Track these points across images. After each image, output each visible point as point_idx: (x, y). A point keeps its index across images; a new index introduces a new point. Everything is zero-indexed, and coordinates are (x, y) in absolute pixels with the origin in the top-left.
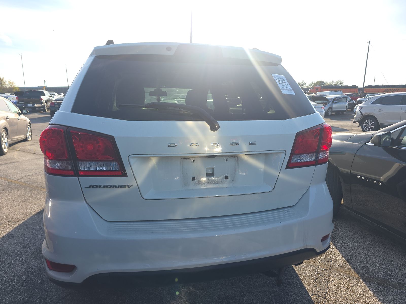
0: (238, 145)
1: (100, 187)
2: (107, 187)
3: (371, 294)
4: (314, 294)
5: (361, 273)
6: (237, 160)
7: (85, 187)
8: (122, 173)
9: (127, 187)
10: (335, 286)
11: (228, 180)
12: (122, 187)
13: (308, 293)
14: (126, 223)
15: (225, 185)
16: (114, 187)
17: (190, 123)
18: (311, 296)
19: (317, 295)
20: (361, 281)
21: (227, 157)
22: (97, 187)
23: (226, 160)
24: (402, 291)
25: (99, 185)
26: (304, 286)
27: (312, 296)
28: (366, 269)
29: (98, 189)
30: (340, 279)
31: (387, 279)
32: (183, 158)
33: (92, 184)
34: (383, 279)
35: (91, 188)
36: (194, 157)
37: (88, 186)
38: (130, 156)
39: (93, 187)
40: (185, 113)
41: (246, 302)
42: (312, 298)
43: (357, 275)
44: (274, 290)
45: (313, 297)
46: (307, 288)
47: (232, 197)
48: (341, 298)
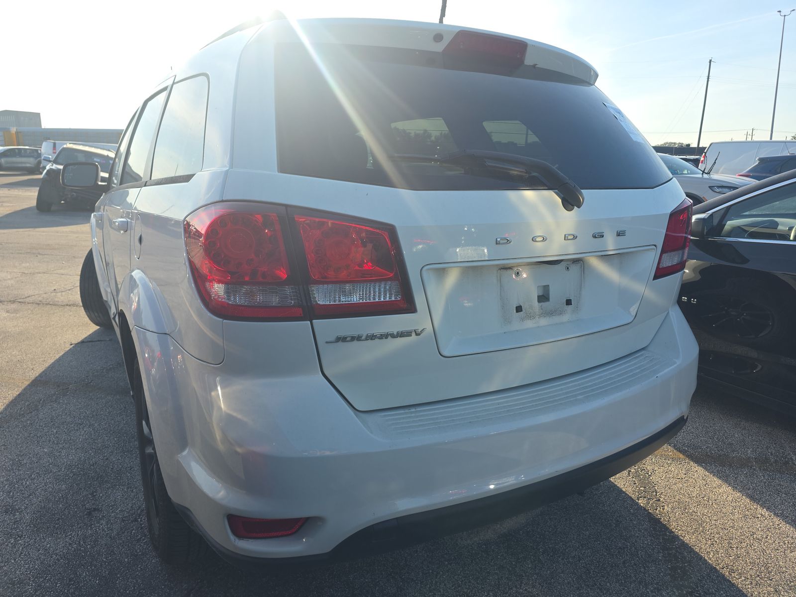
0: (603, 237)
1: (359, 338)
2: (372, 337)
3: (717, 481)
4: (641, 497)
5: (686, 451)
6: (582, 267)
7: (327, 342)
8: (406, 305)
9: (413, 334)
10: (662, 478)
11: (570, 306)
12: (402, 335)
13: (631, 498)
14: (402, 411)
15: (565, 318)
16: (389, 337)
17: (529, 195)
18: (637, 501)
19: (645, 497)
20: (692, 463)
21: (569, 263)
22: (353, 339)
23: (568, 268)
24: (754, 469)
25: (356, 334)
26: (618, 487)
27: (640, 501)
28: (688, 443)
29: (355, 343)
30: (661, 465)
31: (725, 454)
32: (502, 269)
33: (342, 334)
34: (720, 456)
35: (340, 344)
36: (519, 265)
37: (333, 339)
38: (425, 268)
39: (343, 339)
40: (516, 173)
41: (545, 532)
42: (642, 505)
43: (681, 456)
44: (578, 502)
45: (642, 502)
46: (624, 490)
47: (584, 337)
48: (681, 496)
